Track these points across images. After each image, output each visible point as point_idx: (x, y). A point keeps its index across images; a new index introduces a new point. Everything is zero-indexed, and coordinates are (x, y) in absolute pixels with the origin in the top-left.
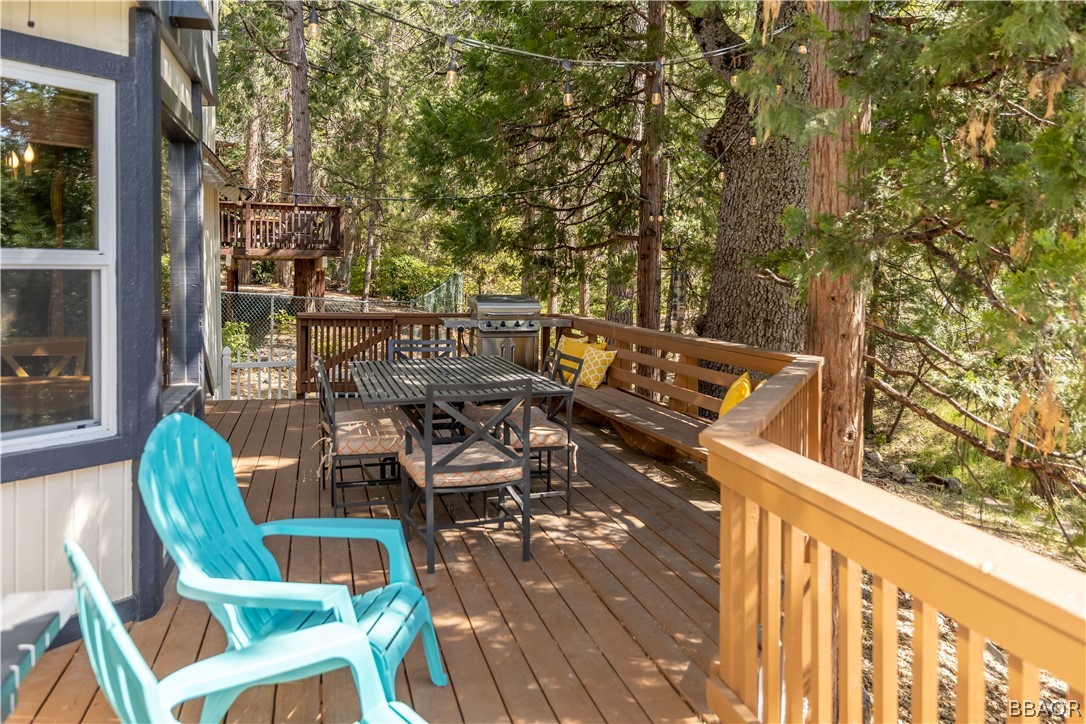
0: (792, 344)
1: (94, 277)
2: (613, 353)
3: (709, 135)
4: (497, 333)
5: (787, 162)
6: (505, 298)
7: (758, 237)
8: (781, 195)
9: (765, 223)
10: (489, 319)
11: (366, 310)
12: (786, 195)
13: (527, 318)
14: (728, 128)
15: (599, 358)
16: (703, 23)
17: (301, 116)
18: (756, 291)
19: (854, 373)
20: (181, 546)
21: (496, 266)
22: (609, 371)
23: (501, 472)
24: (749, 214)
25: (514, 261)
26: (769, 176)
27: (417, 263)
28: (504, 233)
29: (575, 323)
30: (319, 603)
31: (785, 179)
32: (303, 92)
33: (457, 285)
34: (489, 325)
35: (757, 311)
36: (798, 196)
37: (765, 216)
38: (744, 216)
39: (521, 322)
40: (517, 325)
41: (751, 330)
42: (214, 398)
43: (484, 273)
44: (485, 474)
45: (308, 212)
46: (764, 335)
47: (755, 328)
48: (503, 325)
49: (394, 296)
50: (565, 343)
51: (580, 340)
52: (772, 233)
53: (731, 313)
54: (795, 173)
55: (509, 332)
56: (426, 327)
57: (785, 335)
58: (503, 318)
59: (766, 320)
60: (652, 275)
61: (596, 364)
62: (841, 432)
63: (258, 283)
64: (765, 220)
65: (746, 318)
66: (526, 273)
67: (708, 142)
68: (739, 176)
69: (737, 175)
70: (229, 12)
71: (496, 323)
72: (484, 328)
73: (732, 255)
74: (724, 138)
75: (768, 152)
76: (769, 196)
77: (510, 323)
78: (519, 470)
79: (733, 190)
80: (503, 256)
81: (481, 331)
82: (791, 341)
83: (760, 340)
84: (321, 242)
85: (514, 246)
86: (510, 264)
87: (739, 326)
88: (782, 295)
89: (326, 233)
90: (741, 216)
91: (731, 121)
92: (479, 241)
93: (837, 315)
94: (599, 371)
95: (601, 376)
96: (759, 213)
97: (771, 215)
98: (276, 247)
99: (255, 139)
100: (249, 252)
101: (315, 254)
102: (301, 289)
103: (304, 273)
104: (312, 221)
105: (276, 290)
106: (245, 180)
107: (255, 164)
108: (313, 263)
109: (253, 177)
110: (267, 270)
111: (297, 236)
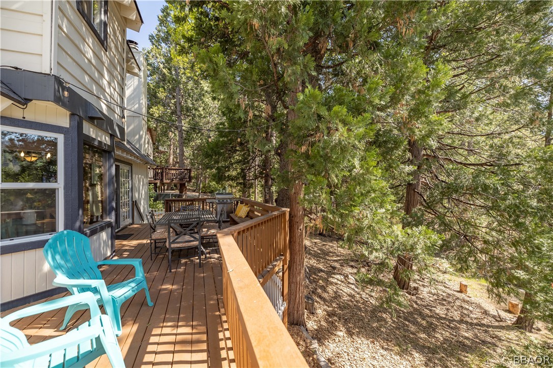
1: (57, 191)
2: (249, 208)
6: (224, 194)
10: (219, 199)
11: (200, 197)
15: (245, 210)
17: (181, 143)
19: (301, 213)
20: (58, 270)
22: (248, 213)
23: (192, 243)
27: (216, 184)
29: (243, 200)
30: (91, 286)
32: (181, 137)
34: (219, 201)
40: (227, 201)
42: (145, 223)
44: (187, 244)
45: (182, 171)
48: (223, 201)
49: (210, 193)
50: (239, 206)
55: (224, 203)
56: (203, 202)
58: (223, 199)
62: (298, 229)
63: (172, 190)
70: (158, 116)
72: (217, 202)
77: (225, 201)
78: (198, 242)
84: (185, 179)
89: (187, 176)
93: (296, 197)
94: (245, 213)
95: (246, 214)
98: (173, 180)
99: (172, 150)
100: (165, 181)
101: (184, 182)
102: (181, 192)
103: (182, 187)
104: (183, 173)
105: (177, 192)
106: (169, 162)
107: (172, 157)
108: (185, 184)
109: (171, 161)
110: (175, 186)
111: (179, 177)
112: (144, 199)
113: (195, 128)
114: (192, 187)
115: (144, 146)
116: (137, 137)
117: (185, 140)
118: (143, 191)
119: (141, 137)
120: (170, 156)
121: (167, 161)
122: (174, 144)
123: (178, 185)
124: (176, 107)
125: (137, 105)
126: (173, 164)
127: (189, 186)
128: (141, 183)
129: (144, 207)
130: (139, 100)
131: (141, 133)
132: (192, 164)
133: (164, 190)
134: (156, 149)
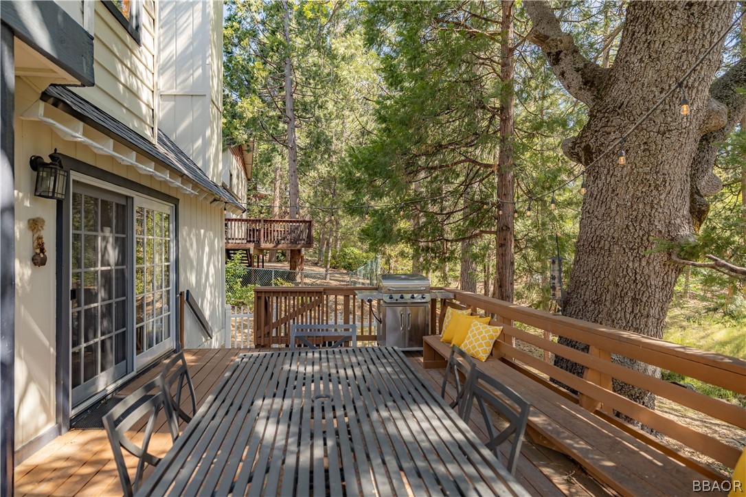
0: (658, 320)
2: (499, 329)
3: (573, 142)
4: (397, 304)
5: (660, 157)
6: (403, 277)
7: (627, 225)
8: (652, 188)
9: (635, 213)
10: (391, 293)
12: (656, 187)
13: (419, 292)
14: (596, 131)
15: (486, 332)
16: (562, 55)
17: (293, 174)
18: (625, 273)
21: (398, 252)
24: (618, 205)
25: (409, 250)
26: (641, 170)
27: (356, 251)
28: (402, 231)
29: (457, 295)
31: (657, 173)
32: (294, 161)
33: (377, 264)
34: (391, 298)
35: (625, 291)
36: (668, 188)
37: (635, 207)
38: (613, 207)
39: (415, 295)
40: (413, 297)
41: (619, 307)
43: (390, 256)
45: (294, 224)
46: (633, 312)
47: (623, 306)
48: (402, 297)
49: (345, 268)
50: (452, 314)
51: (464, 311)
52: (641, 222)
53: (599, 292)
54: (667, 167)
55: (406, 303)
56: (347, 297)
57: (652, 312)
58: (402, 292)
59: (634, 299)
60: (508, 258)
61: (483, 338)
64: (635, 210)
65: (614, 297)
66: (415, 257)
67: (573, 148)
68: (608, 173)
69: (605, 172)
71: (396, 296)
72: (388, 300)
73: (599, 242)
74: (592, 141)
75: (642, 148)
76: (640, 188)
77: (407, 296)
79: (600, 186)
80: (401, 246)
81: (385, 302)
82: (657, 317)
83: (628, 316)
84: (301, 240)
85: (408, 240)
86: (406, 251)
87: (607, 303)
88: (649, 276)
89: (304, 236)
90: (610, 208)
91: (600, 125)
92: (385, 236)
94: (487, 345)
95: (489, 350)
96: (629, 204)
97: (641, 206)
98: (278, 243)
99: (278, 190)
100: (263, 245)
101: (299, 247)
102: (293, 267)
103: (295, 257)
104: (297, 228)
105: (285, 266)
106: (273, 211)
107: (277, 203)
108: (299, 251)
109: (276, 210)
110: (283, 254)
111: (289, 237)
112: (214, 286)
113: (320, 142)
114: (311, 256)
115: (216, 165)
116: (200, 142)
117: (302, 166)
118: (212, 266)
119: (207, 143)
120: (274, 200)
121: (270, 209)
122: (281, 177)
123: (288, 253)
124: (284, 102)
125: (200, 71)
126: (280, 213)
127: (307, 254)
128: (207, 249)
129: (212, 304)
130: (204, 59)
131: (208, 133)
132: (314, 214)
133: (263, 263)
134: (252, 189)
